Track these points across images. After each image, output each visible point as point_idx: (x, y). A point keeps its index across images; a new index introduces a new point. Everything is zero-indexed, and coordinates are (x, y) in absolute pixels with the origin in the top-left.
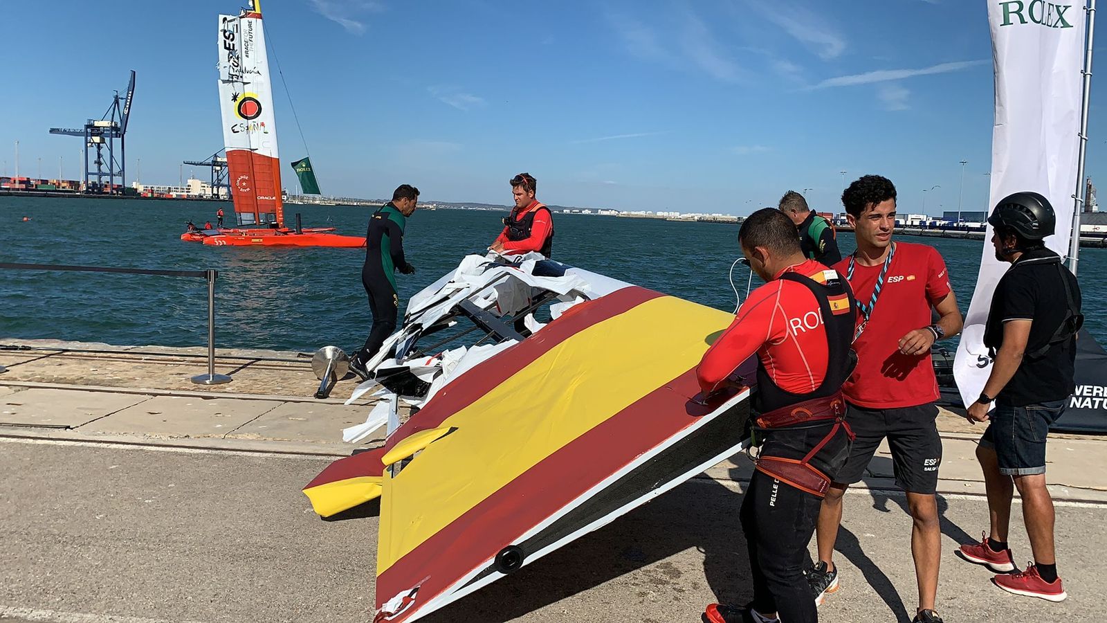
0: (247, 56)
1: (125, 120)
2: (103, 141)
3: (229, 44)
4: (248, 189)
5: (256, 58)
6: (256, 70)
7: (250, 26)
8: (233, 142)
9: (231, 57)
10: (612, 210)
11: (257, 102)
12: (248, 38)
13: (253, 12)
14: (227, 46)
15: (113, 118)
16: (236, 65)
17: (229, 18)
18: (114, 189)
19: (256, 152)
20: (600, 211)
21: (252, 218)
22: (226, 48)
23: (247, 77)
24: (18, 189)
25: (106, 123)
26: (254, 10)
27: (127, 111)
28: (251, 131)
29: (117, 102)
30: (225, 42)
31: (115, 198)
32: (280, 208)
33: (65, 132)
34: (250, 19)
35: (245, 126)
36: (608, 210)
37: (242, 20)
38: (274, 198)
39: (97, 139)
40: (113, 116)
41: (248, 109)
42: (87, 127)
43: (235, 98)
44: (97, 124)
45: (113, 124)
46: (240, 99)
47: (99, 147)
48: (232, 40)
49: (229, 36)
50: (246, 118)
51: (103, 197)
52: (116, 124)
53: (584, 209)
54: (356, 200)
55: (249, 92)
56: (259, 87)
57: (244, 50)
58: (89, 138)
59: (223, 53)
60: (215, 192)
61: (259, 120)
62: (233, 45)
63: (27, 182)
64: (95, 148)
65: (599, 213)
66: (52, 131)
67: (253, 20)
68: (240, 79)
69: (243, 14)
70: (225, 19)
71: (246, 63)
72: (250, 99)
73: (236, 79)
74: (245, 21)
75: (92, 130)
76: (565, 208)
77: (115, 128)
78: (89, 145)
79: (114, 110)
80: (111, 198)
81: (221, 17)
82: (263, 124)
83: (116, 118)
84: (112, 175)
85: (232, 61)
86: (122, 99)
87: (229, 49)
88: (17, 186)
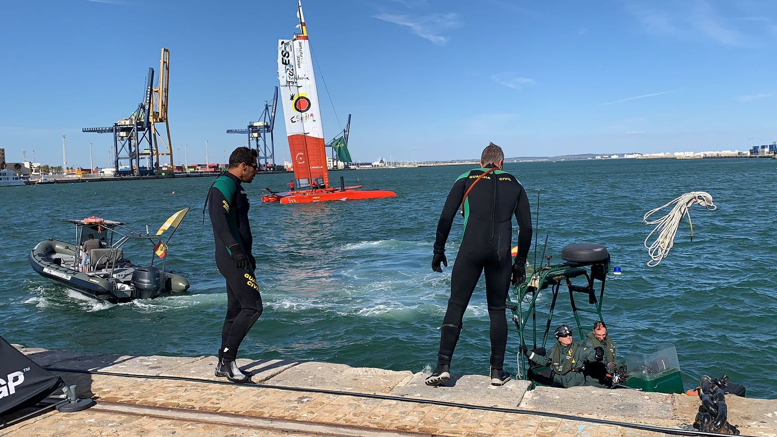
0: (299, 67)
1: (273, 120)
2: (259, 136)
3: (286, 60)
4: (304, 162)
5: (305, 68)
6: (305, 77)
7: (300, 46)
8: (293, 129)
9: (288, 69)
10: (636, 154)
11: (307, 99)
12: (299, 54)
13: (302, 35)
14: (284, 62)
15: (265, 120)
16: (291, 74)
17: (286, 41)
18: (267, 167)
19: (308, 135)
20: (625, 155)
21: (307, 183)
22: (283, 63)
23: (300, 82)
24: (208, 172)
25: (261, 124)
26: (303, 33)
27: (273, 114)
28: (304, 121)
29: (267, 108)
30: (283, 59)
31: (269, 173)
32: (326, 174)
33: (236, 132)
34: (300, 41)
35: (300, 117)
36: (632, 154)
37: (295, 42)
38: (322, 167)
39: (255, 135)
40: (265, 118)
41: (302, 104)
42: (249, 127)
43: (292, 98)
44: (255, 124)
45: (265, 124)
46: (295, 98)
47: (257, 140)
48: (288, 57)
49: (285, 54)
50: (301, 111)
51: (261, 174)
52: (267, 124)
53: (613, 155)
54: (432, 162)
55: (302, 92)
56: (308, 89)
57: (297, 63)
58: (251, 134)
59: (281, 68)
60: (335, 164)
61: (309, 112)
62: (289, 60)
63: (216, 167)
64: (255, 141)
65: (625, 157)
66: (228, 131)
67: (302, 41)
68: (295, 84)
69: (295, 37)
70: (283, 43)
71: (299, 72)
72: (303, 97)
73: (292, 85)
74: (296, 43)
75: (253, 129)
76: (597, 155)
77: (267, 126)
78: (251, 139)
79: (266, 114)
80: (265, 173)
81: (280, 41)
82: (312, 115)
83: (268, 120)
84: (266, 158)
85: (288, 72)
86: (270, 106)
87: (285, 64)
88: (208, 170)
